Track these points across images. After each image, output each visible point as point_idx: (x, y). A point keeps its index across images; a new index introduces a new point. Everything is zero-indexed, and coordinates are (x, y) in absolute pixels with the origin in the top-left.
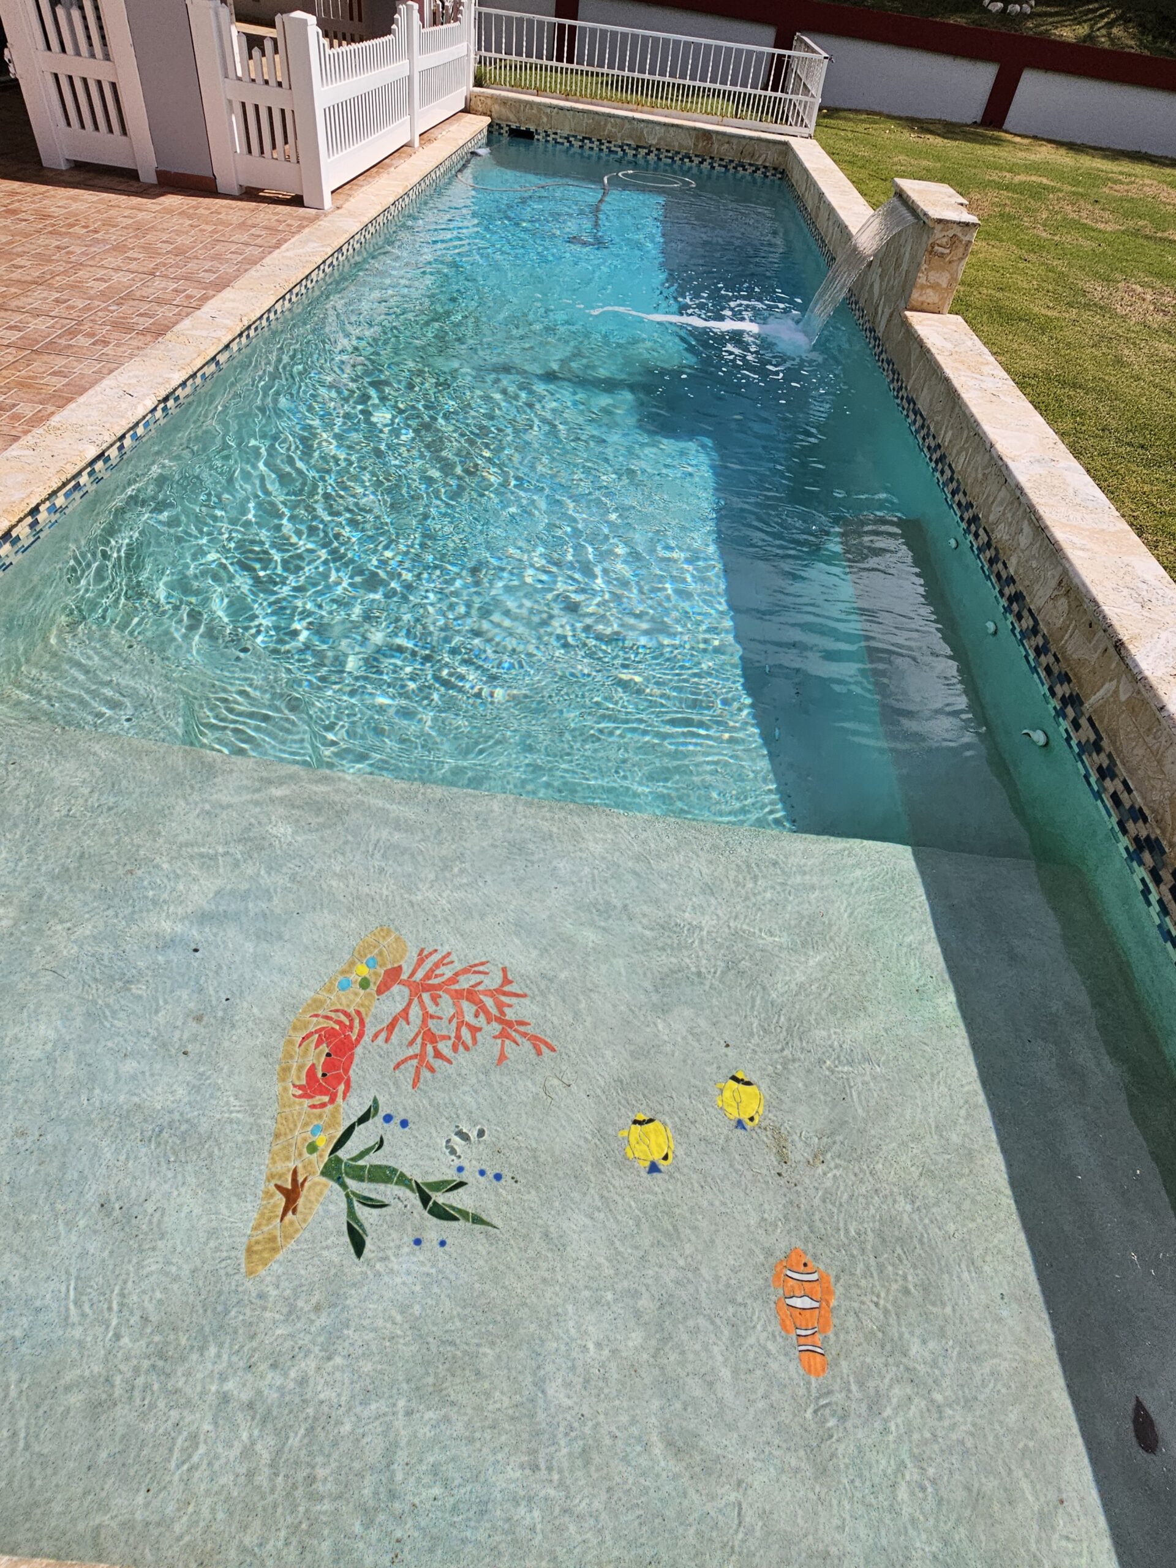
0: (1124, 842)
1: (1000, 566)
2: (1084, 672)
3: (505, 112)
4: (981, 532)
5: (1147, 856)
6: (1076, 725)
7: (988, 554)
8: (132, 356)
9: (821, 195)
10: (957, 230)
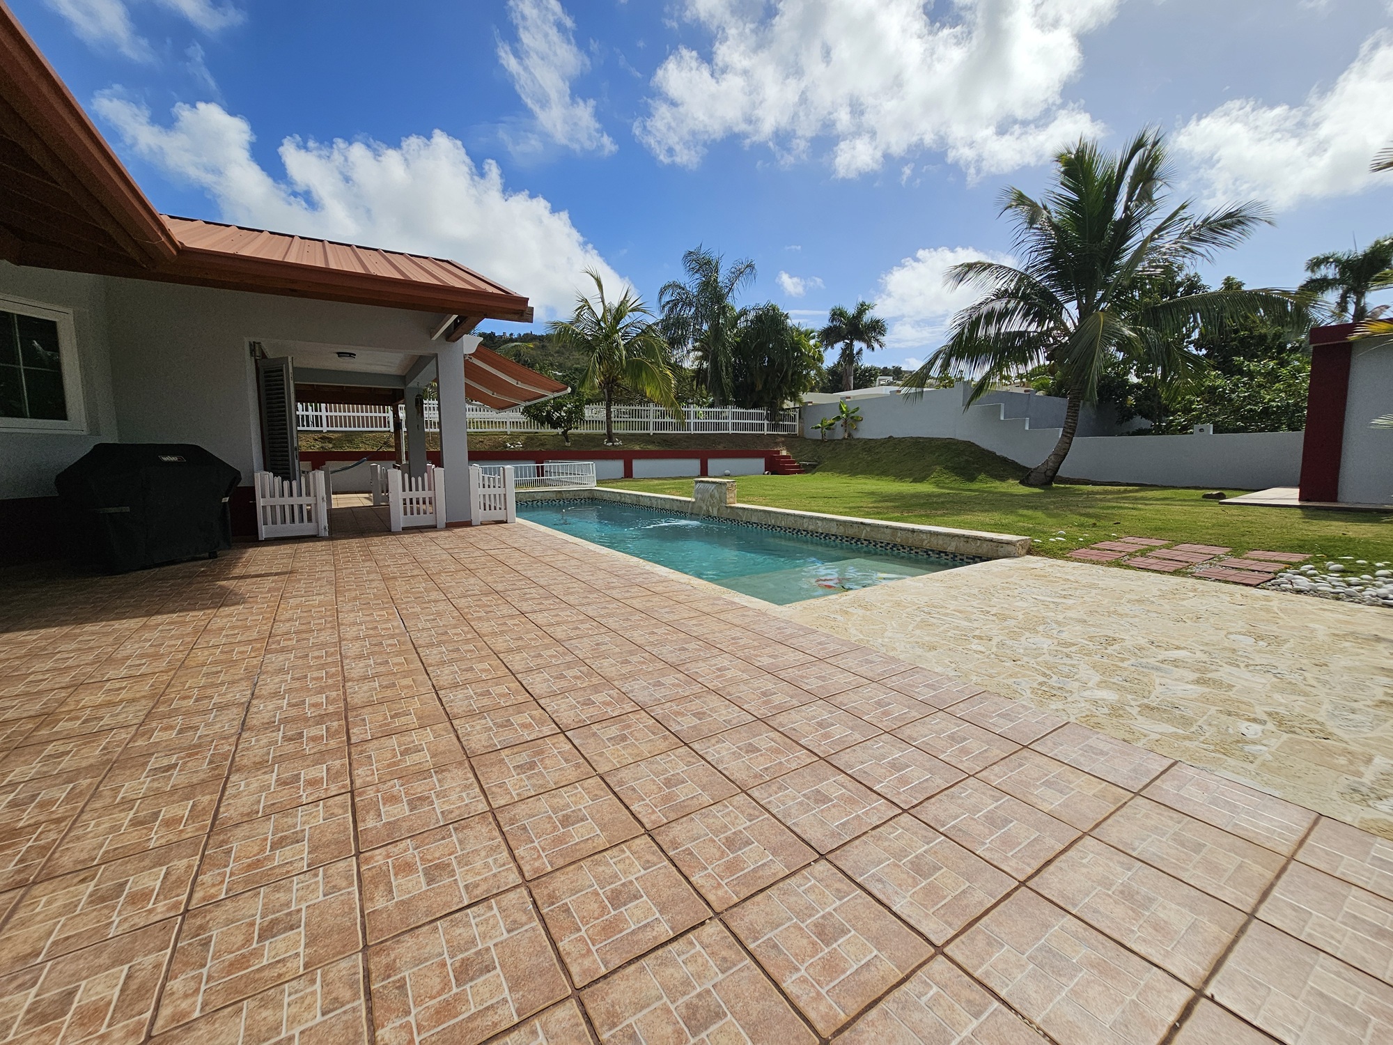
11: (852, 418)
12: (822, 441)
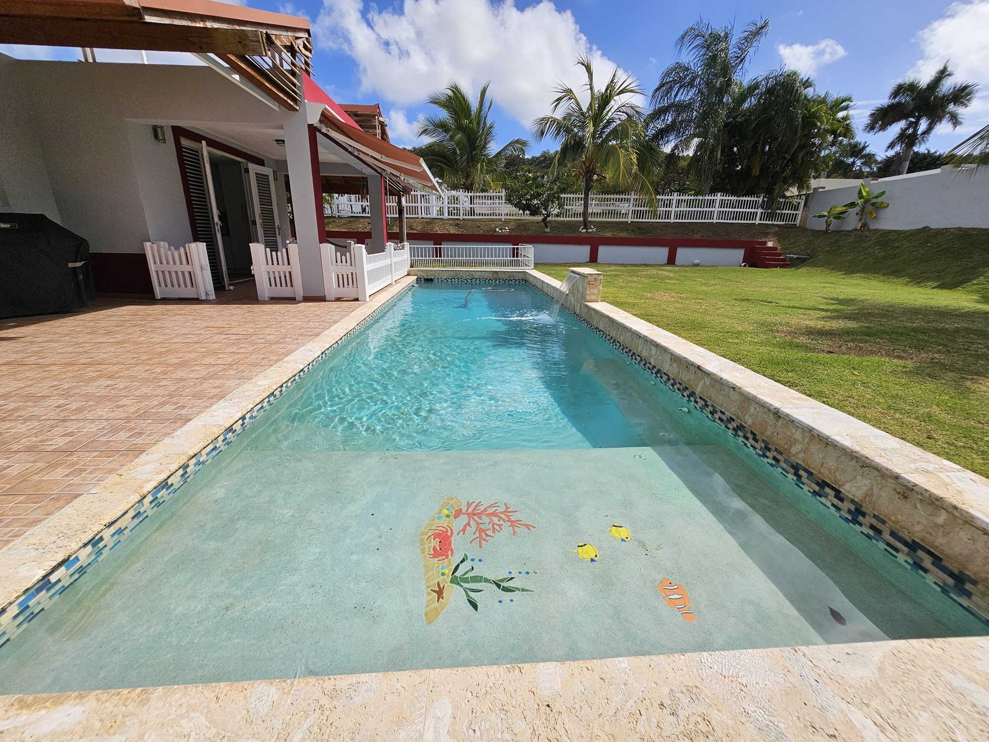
0: (730, 432)
1: (648, 365)
2: (691, 383)
3: (422, 274)
4: (637, 357)
5: (740, 433)
6: (696, 402)
7: (642, 363)
8: (308, 342)
9: (543, 282)
10: (596, 276)
11: (873, 204)
12: (826, 232)
